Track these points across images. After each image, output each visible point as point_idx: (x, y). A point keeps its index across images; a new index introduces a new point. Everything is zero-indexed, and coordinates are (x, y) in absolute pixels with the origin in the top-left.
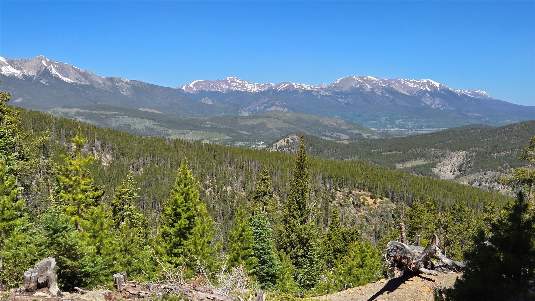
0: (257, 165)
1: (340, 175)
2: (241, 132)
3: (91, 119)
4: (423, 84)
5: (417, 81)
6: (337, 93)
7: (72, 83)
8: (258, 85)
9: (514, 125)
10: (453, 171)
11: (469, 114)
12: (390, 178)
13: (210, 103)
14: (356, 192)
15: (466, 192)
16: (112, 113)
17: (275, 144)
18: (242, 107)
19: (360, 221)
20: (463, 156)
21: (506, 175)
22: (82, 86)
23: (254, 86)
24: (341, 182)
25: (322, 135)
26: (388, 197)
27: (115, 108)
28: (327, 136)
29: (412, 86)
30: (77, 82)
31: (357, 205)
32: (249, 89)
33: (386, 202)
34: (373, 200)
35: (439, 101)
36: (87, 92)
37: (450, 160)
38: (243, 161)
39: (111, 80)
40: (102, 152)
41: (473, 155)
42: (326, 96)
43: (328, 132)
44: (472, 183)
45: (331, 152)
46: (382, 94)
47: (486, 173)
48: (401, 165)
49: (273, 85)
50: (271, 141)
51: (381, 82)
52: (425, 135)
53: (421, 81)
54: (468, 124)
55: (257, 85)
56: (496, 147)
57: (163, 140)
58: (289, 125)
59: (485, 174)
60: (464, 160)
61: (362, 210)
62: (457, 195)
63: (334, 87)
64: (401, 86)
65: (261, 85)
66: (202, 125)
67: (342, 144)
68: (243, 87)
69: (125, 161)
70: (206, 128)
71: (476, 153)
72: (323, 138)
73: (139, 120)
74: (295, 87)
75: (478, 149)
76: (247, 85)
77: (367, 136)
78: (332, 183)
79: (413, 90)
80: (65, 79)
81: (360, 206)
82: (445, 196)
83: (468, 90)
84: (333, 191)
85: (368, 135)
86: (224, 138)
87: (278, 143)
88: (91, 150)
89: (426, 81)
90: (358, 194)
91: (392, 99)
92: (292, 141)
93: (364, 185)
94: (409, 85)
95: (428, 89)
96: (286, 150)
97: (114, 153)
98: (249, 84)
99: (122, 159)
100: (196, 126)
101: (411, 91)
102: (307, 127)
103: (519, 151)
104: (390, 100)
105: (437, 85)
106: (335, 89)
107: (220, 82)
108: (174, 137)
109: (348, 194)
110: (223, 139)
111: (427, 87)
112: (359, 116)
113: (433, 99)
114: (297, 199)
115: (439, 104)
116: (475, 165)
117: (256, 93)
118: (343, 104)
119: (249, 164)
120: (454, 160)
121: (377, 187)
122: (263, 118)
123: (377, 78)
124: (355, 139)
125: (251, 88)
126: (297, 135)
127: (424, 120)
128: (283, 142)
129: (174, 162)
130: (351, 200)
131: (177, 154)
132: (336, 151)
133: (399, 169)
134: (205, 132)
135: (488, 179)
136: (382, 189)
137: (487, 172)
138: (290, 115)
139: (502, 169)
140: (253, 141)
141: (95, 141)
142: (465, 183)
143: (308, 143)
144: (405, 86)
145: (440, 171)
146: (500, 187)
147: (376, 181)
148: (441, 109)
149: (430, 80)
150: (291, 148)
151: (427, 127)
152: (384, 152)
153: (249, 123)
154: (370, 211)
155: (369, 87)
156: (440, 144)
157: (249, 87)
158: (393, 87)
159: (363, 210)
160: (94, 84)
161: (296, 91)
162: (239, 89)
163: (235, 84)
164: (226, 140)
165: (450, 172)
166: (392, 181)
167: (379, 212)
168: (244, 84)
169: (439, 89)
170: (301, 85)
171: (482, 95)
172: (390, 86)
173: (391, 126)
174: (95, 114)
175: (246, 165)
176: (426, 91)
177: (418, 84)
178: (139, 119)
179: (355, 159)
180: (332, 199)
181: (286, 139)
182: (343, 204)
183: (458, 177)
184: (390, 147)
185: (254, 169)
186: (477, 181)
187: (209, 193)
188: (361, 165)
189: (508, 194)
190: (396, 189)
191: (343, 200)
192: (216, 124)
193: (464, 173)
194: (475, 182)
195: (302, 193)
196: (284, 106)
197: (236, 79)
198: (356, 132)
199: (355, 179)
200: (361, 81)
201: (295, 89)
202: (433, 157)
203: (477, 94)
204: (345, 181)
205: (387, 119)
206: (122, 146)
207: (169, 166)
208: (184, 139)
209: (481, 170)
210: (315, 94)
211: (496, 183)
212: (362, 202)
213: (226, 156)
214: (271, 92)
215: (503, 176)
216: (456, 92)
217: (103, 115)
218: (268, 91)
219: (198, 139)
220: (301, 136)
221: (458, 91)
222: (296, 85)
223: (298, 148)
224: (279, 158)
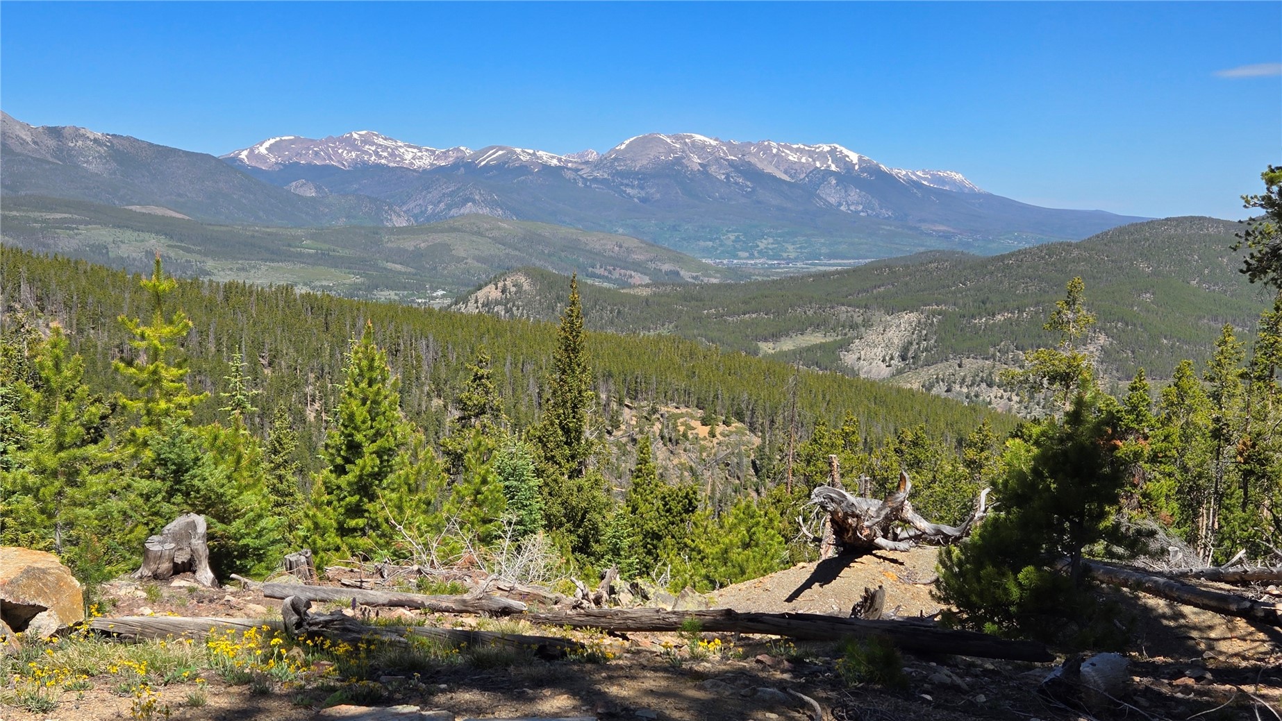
0: (431, 345)
1: (630, 370)
2: (390, 265)
4: (822, 156)
5: (807, 148)
6: (621, 174)
8: (431, 151)
9: (1024, 252)
10: (887, 358)
11: (924, 227)
12: (747, 376)
13: (310, 193)
14: (669, 410)
15: (918, 407)
16: (58, 216)
17: (473, 296)
18: (390, 205)
19: (677, 477)
20: (910, 324)
21: (1006, 366)
23: (420, 154)
24: (632, 386)
25: (587, 276)
26: (741, 420)
27: (67, 205)
28: (599, 277)
29: (796, 160)
31: (670, 440)
32: (407, 162)
33: (739, 432)
34: (708, 428)
35: (856, 196)
37: (882, 334)
38: (398, 337)
39: (55, 132)
40: (39, 314)
41: (933, 321)
42: (595, 180)
43: (601, 267)
44: (929, 389)
45: (607, 315)
46: (727, 177)
47: (961, 362)
48: (771, 345)
49: (469, 152)
50: (465, 290)
51: (725, 148)
52: (825, 275)
53: (816, 148)
54: (922, 249)
55: (427, 150)
56: (984, 303)
57: (196, 284)
58: (507, 251)
59: (960, 366)
60: (913, 333)
61: (682, 452)
62: (898, 413)
63: (616, 159)
64: (770, 159)
65: (437, 152)
66: (292, 249)
67: (634, 296)
68: (392, 155)
69: (100, 338)
70: (301, 255)
71: (940, 317)
72: (589, 281)
73: (128, 234)
74: (521, 157)
75: (944, 308)
76: (402, 150)
77: (693, 278)
78: (612, 388)
79: (798, 168)
81: (677, 443)
82: (871, 417)
83: (924, 171)
84: (615, 408)
85: (694, 274)
86: (348, 281)
87: (481, 294)
89: (829, 149)
90: (674, 414)
91: (749, 189)
92: (513, 289)
93: (688, 393)
94: (790, 158)
95: (833, 168)
96: (500, 309)
97: (70, 318)
98: (409, 149)
99: (92, 331)
100: (275, 252)
101: (794, 171)
102: (550, 255)
103: (1036, 313)
104: (746, 191)
105: (854, 157)
106: (616, 164)
107: (335, 144)
108: (223, 278)
109: (649, 414)
110: (344, 284)
111: (830, 162)
112: (675, 228)
113: (843, 191)
114: (561, 421)
115: (858, 204)
116: (938, 345)
117: (425, 170)
118: (636, 200)
119: (411, 345)
120: (890, 334)
121: (716, 397)
122: (442, 232)
123: (716, 140)
124: (663, 285)
125: (414, 158)
126: (527, 274)
127: (823, 241)
128: (492, 292)
129: (225, 338)
130: (657, 427)
131: (232, 320)
132: (619, 312)
133: (766, 356)
134: (299, 266)
135: (965, 376)
136: (728, 403)
137: (965, 361)
138: (510, 226)
139: (998, 354)
140: (419, 288)
141: (20, 286)
142: (915, 386)
143: (554, 294)
144: (779, 160)
145: (859, 358)
146: (992, 396)
147: (715, 384)
148: (862, 214)
149: (837, 146)
150: (513, 306)
151: (831, 256)
152: (733, 314)
153: (409, 244)
154: (701, 454)
155: (696, 160)
156: (860, 296)
157: (408, 157)
158: (754, 160)
159: (685, 450)
160: (9, 142)
161: (524, 169)
162: (383, 161)
163: (373, 148)
164: (350, 285)
165: (883, 361)
166: (752, 383)
167: (722, 454)
168: (397, 148)
169: (857, 167)
170: (534, 154)
171: (953, 182)
172: (747, 158)
173: (747, 254)
174: (15, 218)
175: (405, 347)
176: (828, 172)
177: (810, 154)
178: (129, 232)
179: (665, 332)
180: (612, 426)
181: (500, 285)
182: (639, 437)
183: (900, 372)
184: (745, 303)
185: (424, 357)
186: (943, 381)
187: (313, 414)
188: (680, 346)
189: (1010, 410)
190: (760, 402)
191: (638, 429)
192: (325, 246)
193: (914, 363)
194: (936, 385)
195: (575, 407)
196: (493, 204)
197: (376, 135)
198: (666, 267)
199: (667, 378)
200: (678, 146)
201: (520, 162)
202: (843, 326)
203: (942, 180)
204: (643, 384)
205: (738, 237)
206: (90, 300)
207: (213, 350)
208: (248, 282)
209: (951, 356)
210: (569, 175)
211: (984, 385)
212: (681, 433)
213: (354, 326)
214: (462, 169)
215: (999, 370)
216: (897, 175)
217: (36, 221)
218: (455, 166)
219: (283, 283)
220: (537, 275)
221: (901, 173)
222: (523, 154)
223: (528, 304)
224: (483, 329)
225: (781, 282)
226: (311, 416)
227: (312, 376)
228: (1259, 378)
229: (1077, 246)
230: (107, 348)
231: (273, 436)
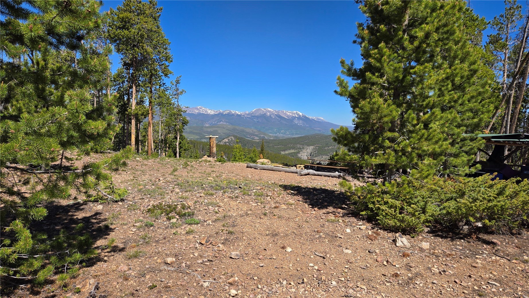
4: (294, 114)
5: (291, 112)
6: (253, 116)
8: (214, 111)
11: (315, 128)
13: (189, 119)
17: (222, 141)
18: (205, 122)
20: (312, 148)
23: (211, 111)
28: (248, 137)
29: (289, 114)
35: (301, 122)
37: (306, 150)
41: (317, 148)
42: (248, 117)
43: (248, 135)
45: (250, 145)
46: (275, 117)
48: (283, 152)
49: (221, 111)
50: (221, 139)
51: (274, 112)
52: (295, 138)
53: (293, 112)
54: (315, 133)
56: (327, 144)
58: (229, 132)
60: (313, 150)
63: (252, 113)
64: (284, 114)
66: (185, 130)
67: (255, 141)
68: (206, 111)
70: (187, 132)
72: (246, 138)
75: (319, 145)
76: (208, 110)
77: (267, 138)
83: (315, 117)
87: (224, 140)
92: (230, 140)
96: (228, 144)
101: (288, 116)
102: (238, 133)
103: (337, 147)
104: (279, 120)
105: (301, 114)
107: (194, 109)
110: (195, 138)
111: (296, 115)
112: (264, 128)
113: (299, 121)
116: (318, 153)
117: (212, 115)
118: (256, 122)
120: (308, 150)
122: (216, 127)
123: (272, 110)
124: (261, 139)
127: (294, 131)
128: (226, 140)
132: (252, 145)
133: (282, 154)
134: (186, 134)
137: (323, 156)
138: (230, 127)
139: (330, 155)
143: (239, 141)
144: (286, 114)
145: (302, 155)
148: (302, 126)
149: (297, 111)
150: (231, 143)
151: (296, 134)
152: (276, 146)
153: (209, 130)
155: (269, 114)
156: (302, 142)
157: (209, 112)
158: (280, 114)
161: (233, 115)
162: (204, 113)
163: (202, 110)
164: (197, 138)
165: (306, 156)
169: (301, 116)
170: (236, 112)
171: (321, 119)
173: (279, 133)
176: (296, 117)
181: (228, 139)
184: (278, 143)
192: (191, 130)
193: (313, 157)
196: (227, 122)
197: (202, 107)
198: (262, 136)
200: (265, 111)
201: (232, 113)
202: (298, 149)
203: (319, 119)
205: (277, 130)
209: (320, 155)
210: (242, 116)
218: (219, 114)
220: (235, 137)
221: (311, 117)
223: (234, 143)
225: (286, 139)
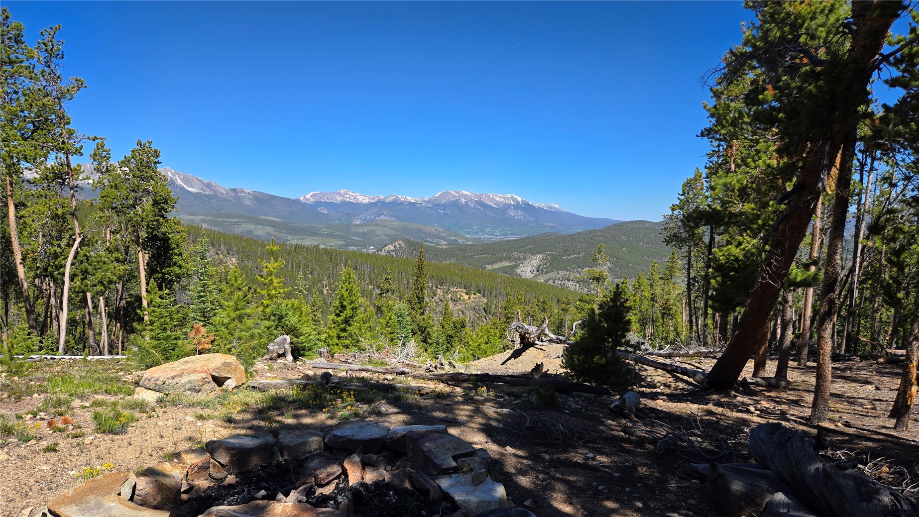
0: (368, 266)
1: (440, 275)
2: (354, 238)
3: (215, 226)
4: (508, 199)
5: (503, 196)
6: (437, 205)
7: (197, 193)
8: (368, 197)
9: (581, 233)
10: (532, 271)
11: (545, 224)
12: (482, 277)
13: (326, 212)
14: (454, 289)
15: (543, 289)
16: (235, 220)
17: (384, 249)
18: (354, 216)
19: (457, 313)
20: (540, 258)
21: (574, 274)
22: (206, 196)
23: (364, 198)
24: (441, 281)
25: (424, 241)
26: (480, 293)
27: (238, 216)
28: (429, 242)
29: (499, 200)
30: (202, 192)
31: (455, 300)
32: (360, 201)
33: (479, 297)
34: (468, 296)
35: (521, 213)
36: (211, 201)
37: (530, 262)
38: (357, 263)
39: (234, 190)
40: (228, 255)
41: (548, 258)
42: (428, 207)
43: (429, 238)
44: (547, 282)
45: (431, 255)
46: (475, 206)
47: (558, 272)
48: (490, 266)
49: (381, 197)
50: (381, 246)
51: (474, 196)
52: (509, 241)
53: (506, 196)
54: (544, 232)
56: (566, 251)
58: (396, 232)
59: (558, 274)
60: (541, 262)
62: (537, 291)
63: (435, 200)
64: (490, 200)
65: (370, 197)
66: (319, 232)
67: (442, 249)
68: (355, 198)
69: (249, 264)
70: (322, 234)
71: (551, 256)
72: (425, 243)
75: (552, 253)
76: (358, 196)
78: (434, 282)
79: (500, 203)
80: (189, 189)
81: (457, 301)
82: (526, 292)
83: (544, 204)
84: (435, 289)
85: (463, 241)
86: (339, 243)
87: (386, 248)
88: (217, 254)
89: (511, 196)
90: (456, 291)
91: (482, 211)
92: (398, 246)
93: (461, 283)
94: (497, 199)
95: (512, 203)
96: (393, 253)
97: (239, 257)
98: (361, 196)
100: (313, 233)
101: (498, 204)
102: (411, 234)
103: (585, 255)
105: (520, 199)
107: (335, 194)
108: (294, 242)
109: (447, 291)
110: (337, 244)
111: (511, 201)
112: (456, 224)
113: (516, 211)
115: (521, 216)
116: (550, 266)
117: (366, 204)
118: (443, 215)
119: (362, 266)
120: (533, 262)
121: (471, 285)
122: (373, 225)
123: (470, 193)
124: (452, 244)
126: (403, 241)
127: (509, 229)
128: (391, 247)
129: (295, 264)
130: (450, 296)
131: (297, 257)
132: (436, 254)
133: (489, 270)
134: (321, 238)
135: (560, 277)
136: (475, 286)
137: (560, 272)
138: (397, 224)
139: (571, 269)
140: (364, 246)
141: (221, 245)
142: (542, 281)
143: (413, 248)
144: (493, 200)
145: (522, 271)
146: (569, 284)
147: (470, 280)
148: (523, 219)
149: (514, 195)
150: (398, 252)
151: (512, 234)
152: (477, 255)
153: (361, 230)
154: (466, 305)
155: (463, 200)
156: (522, 248)
157: (361, 199)
158: (484, 200)
159: (460, 304)
160: (218, 194)
161: (402, 203)
162: (352, 201)
163: (348, 196)
164: (340, 245)
165: (530, 272)
166: (484, 280)
167: (473, 306)
168: (356, 196)
169: (521, 203)
170: (406, 198)
171: (555, 208)
172: (481, 199)
173: (482, 234)
174: (219, 221)
175: (359, 267)
176: (510, 204)
177: (504, 198)
178: (260, 226)
179: (452, 262)
180: (434, 295)
181: (393, 244)
182: (443, 299)
183: (536, 276)
184: (481, 251)
185: (366, 271)
186: (552, 279)
188: (458, 266)
189: (576, 290)
190: (487, 286)
191: (443, 296)
192: (331, 231)
193: (541, 273)
194: (550, 280)
195: (422, 290)
196: (391, 216)
197: (349, 191)
198: (453, 238)
199: (453, 278)
200: (457, 195)
201: (400, 201)
202: (516, 259)
203: (551, 207)
204: (445, 280)
205: (478, 227)
207: (290, 268)
208: (303, 244)
209: (555, 270)
210: (418, 205)
211: (566, 281)
212: (458, 298)
213: (341, 259)
214: (380, 203)
215: (572, 275)
216: (535, 205)
217: (227, 222)
218: (378, 202)
219: (315, 244)
220: (406, 241)
221: (537, 205)
222: (402, 198)
223: (404, 252)
224: (387, 261)
225: (494, 243)
226: (325, 292)
227: (326, 277)
228: (667, 279)
229: (599, 231)
230: (252, 267)
231: (313, 300)
